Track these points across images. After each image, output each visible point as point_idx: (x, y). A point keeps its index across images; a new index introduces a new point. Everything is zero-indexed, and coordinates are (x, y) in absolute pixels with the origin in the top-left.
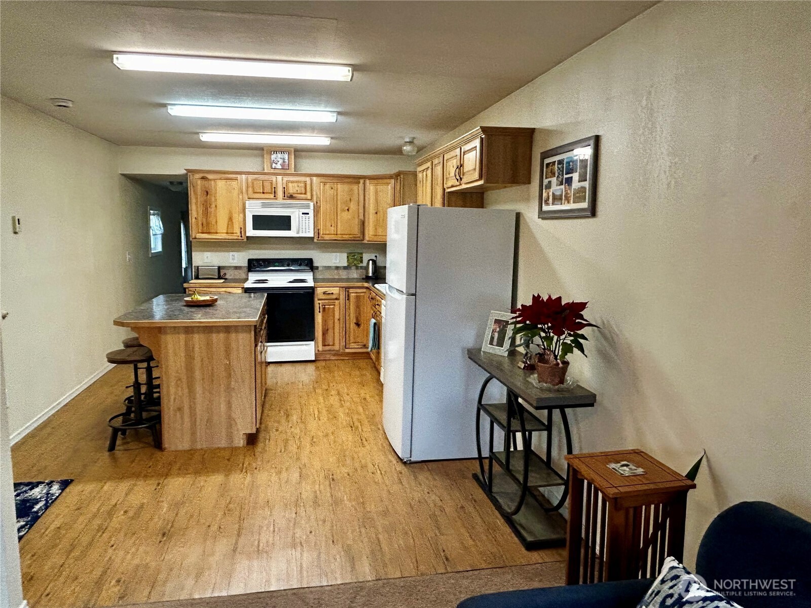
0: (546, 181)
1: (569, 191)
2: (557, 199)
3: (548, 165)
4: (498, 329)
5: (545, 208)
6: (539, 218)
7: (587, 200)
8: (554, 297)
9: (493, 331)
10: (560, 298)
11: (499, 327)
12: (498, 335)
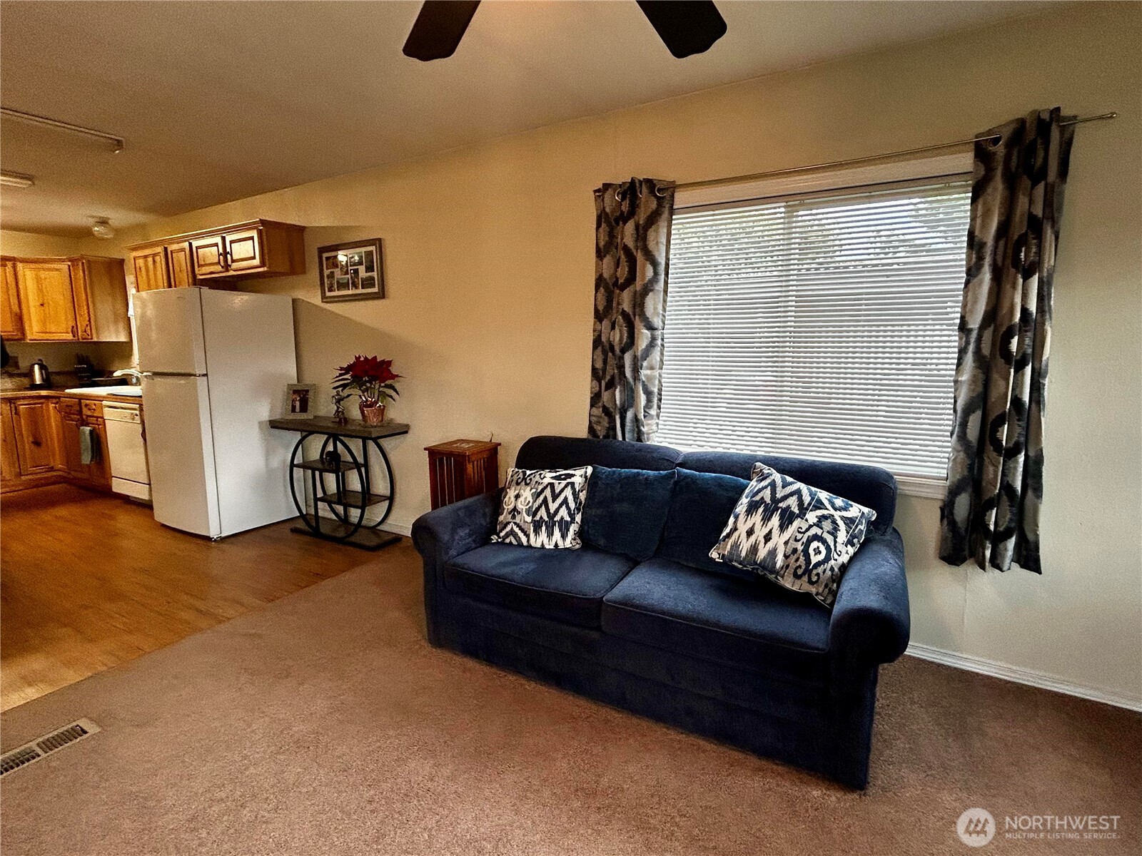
0: (326, 272)
1: (356, 280)
2: (342, 286)
3: (328, 259)
4: (298, 398)
5: (328, 294)
6: (322, 302)
7: (377, 286)
8: (370, 358)
9: (293, 401)
10: (375, 358)
11: (300, 396)
12: (300, 404)
